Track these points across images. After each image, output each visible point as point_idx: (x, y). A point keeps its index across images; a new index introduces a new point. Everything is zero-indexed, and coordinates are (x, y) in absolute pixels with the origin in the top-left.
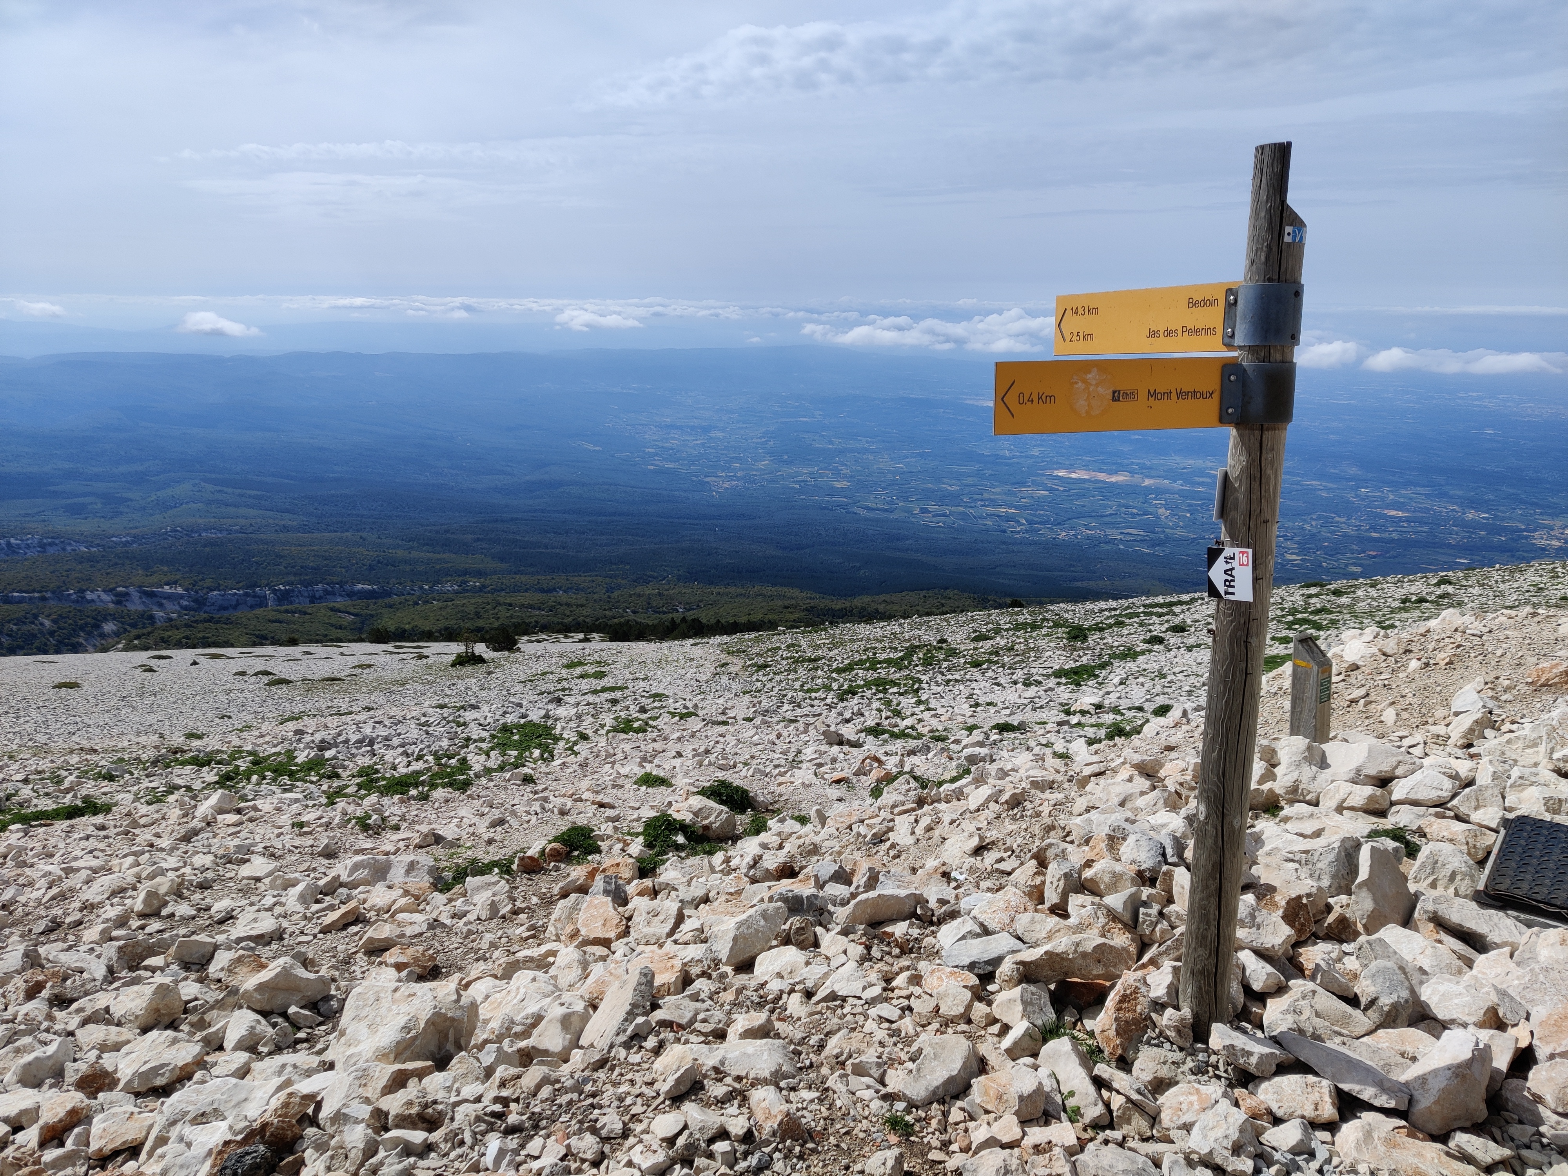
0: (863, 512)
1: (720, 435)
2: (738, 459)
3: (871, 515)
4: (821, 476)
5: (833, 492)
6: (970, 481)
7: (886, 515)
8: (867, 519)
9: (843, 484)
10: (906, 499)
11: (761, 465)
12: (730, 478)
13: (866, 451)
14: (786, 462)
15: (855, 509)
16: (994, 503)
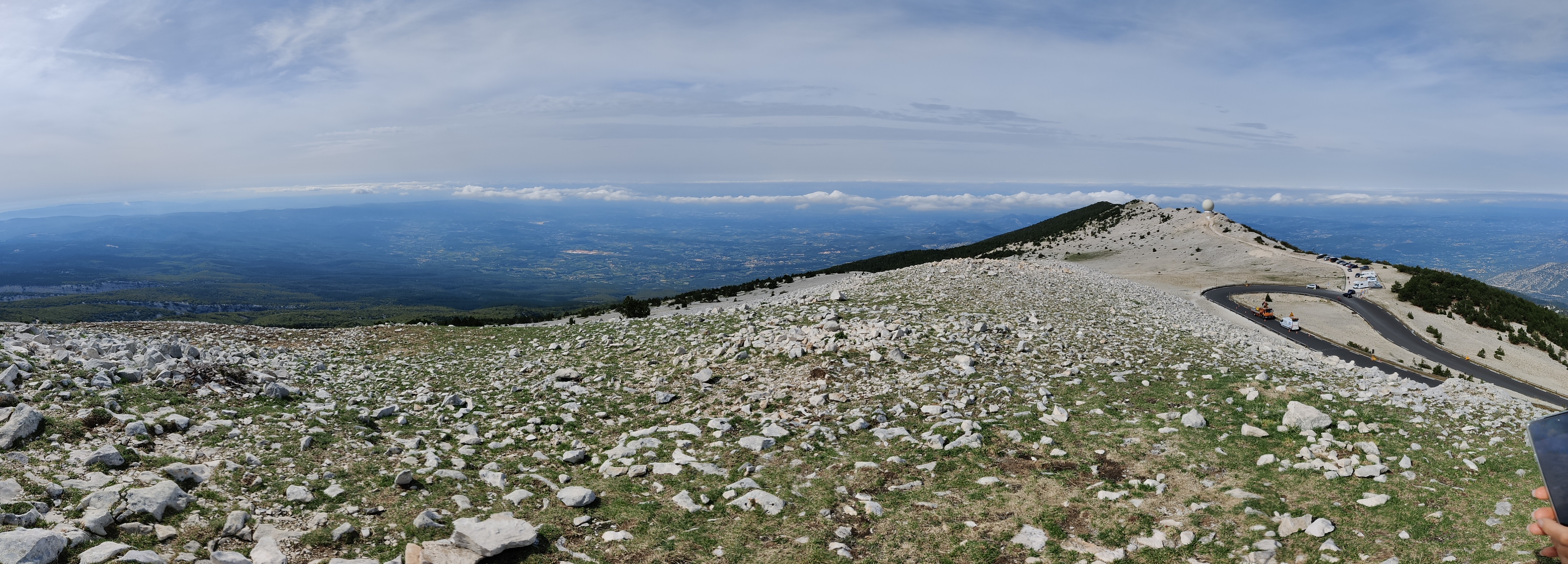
0: (484, 272)
1: (422, 239)
2: (430, 249)
3: (488, 272)
4: (466, 256)
5: (471, 263)
6: (532, 256)
7: (495, 272)
8: (485, 275)
9: (476, 259)
10: (503, 265)
11: (440, 252)
12: (426, 258)
13: (487, 244)
14: (451, 250)
15: (481, 270)
16: (542, 266)
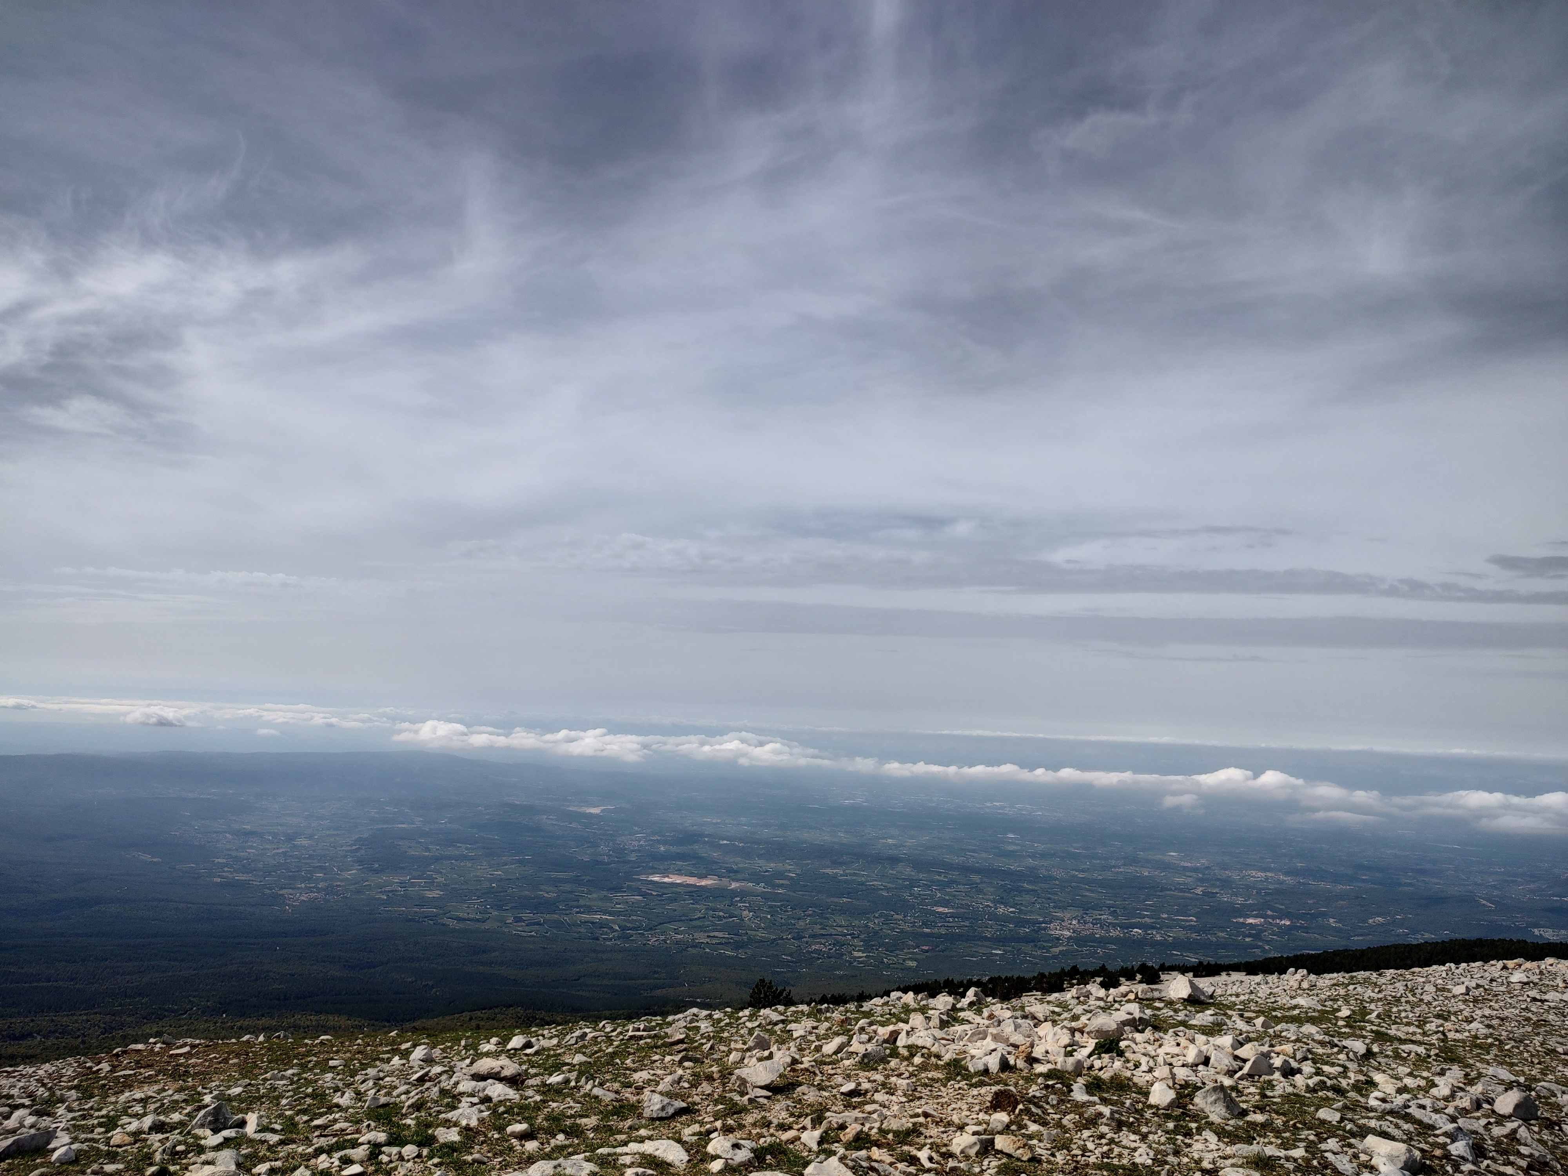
0: (453, 924)
1: (305, 842)
2: (322, 868)
3: (461, 925)
4: (413, 885)
5: (423, 902)
6: (567, 887)
7: (477, 925)
8: (454, 931)
9: (435, 894)
10: (500, 908)
11: (347, 875)
12: (309, 890)
13: (465, 858)
14: (377, 871)
15: (445, 920)
16: (589, 910)
